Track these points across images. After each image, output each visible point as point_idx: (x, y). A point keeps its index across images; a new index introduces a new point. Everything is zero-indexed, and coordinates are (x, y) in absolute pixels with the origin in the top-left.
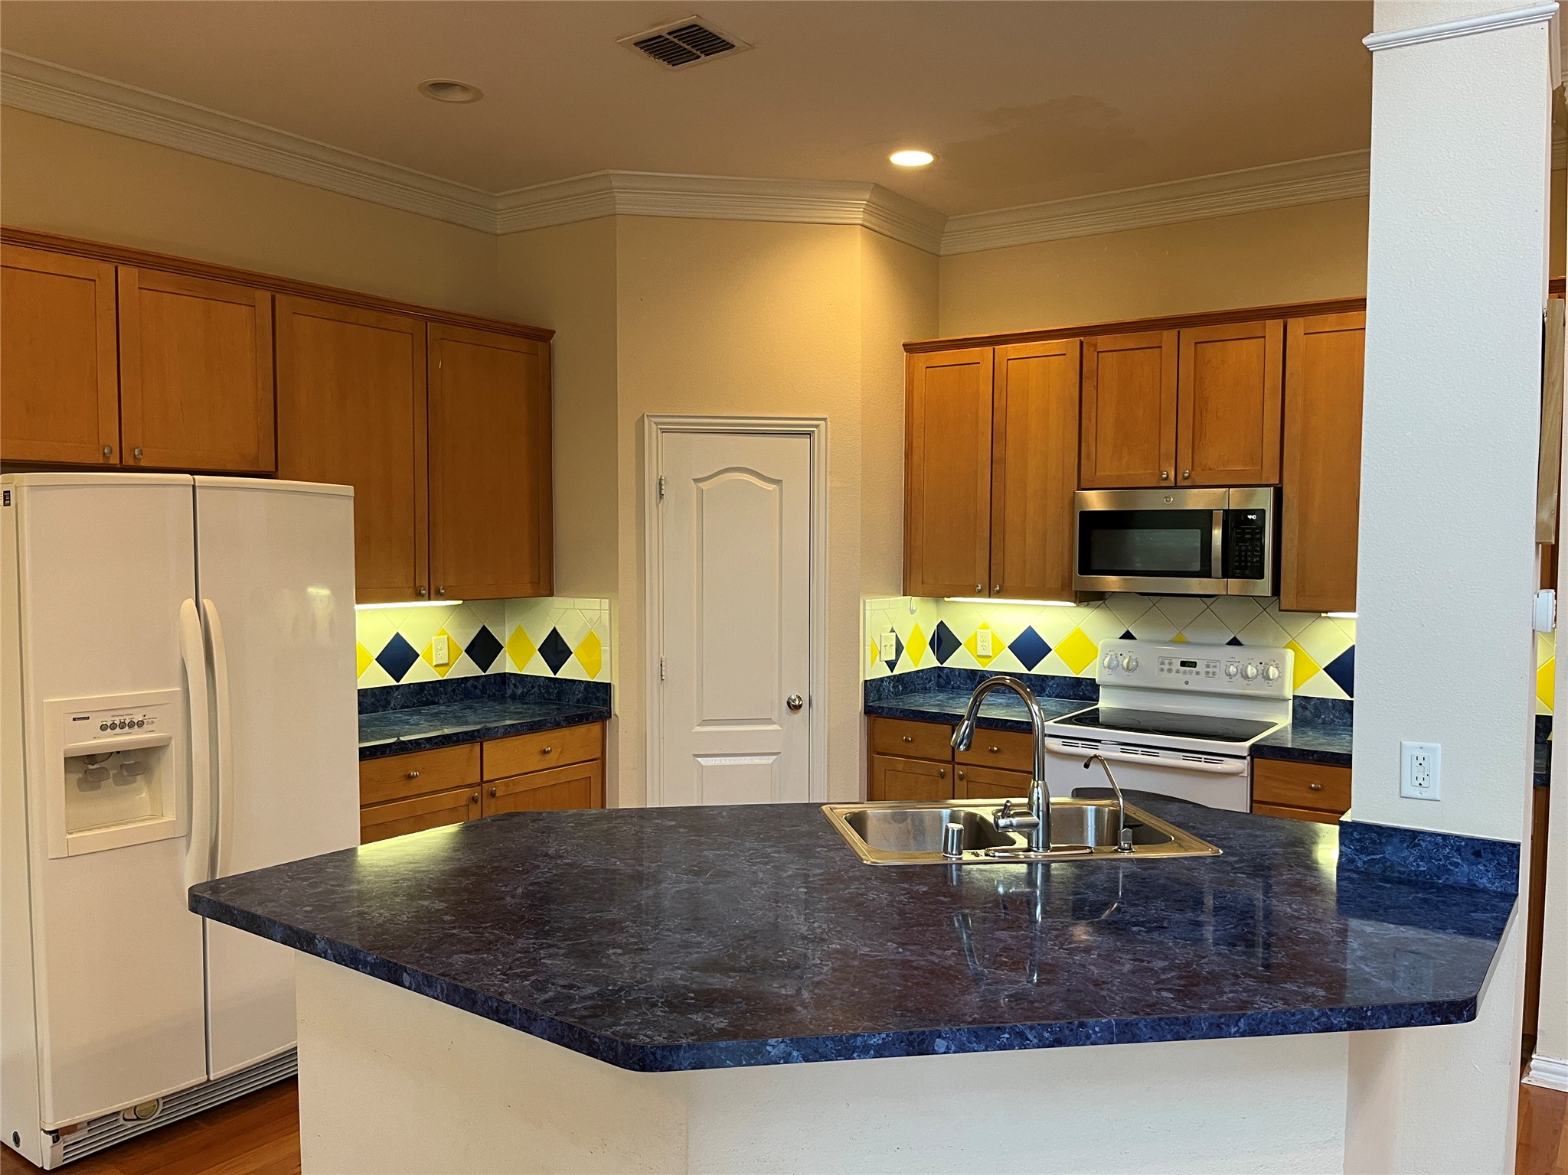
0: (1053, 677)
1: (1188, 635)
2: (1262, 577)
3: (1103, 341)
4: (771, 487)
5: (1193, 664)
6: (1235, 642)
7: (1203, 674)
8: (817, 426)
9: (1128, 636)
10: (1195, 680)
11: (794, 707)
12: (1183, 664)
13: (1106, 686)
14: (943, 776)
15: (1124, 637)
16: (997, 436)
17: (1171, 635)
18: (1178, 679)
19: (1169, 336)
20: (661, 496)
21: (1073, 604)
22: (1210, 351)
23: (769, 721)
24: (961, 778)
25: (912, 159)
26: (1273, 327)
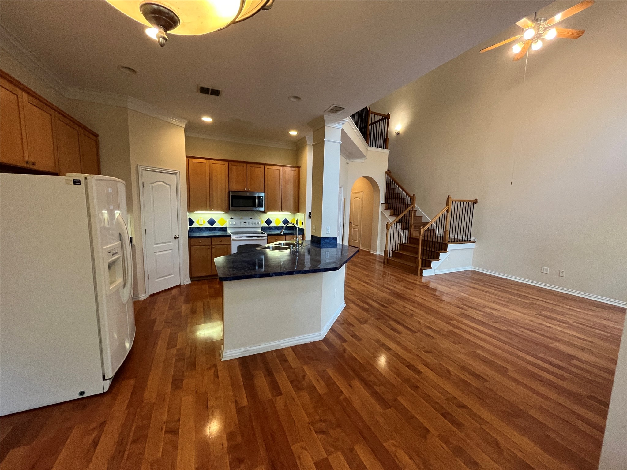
0: (217, 227)
1: (243, 218)
2: (263, 207)
3: (233, 163)
4: (168, 186)
5: (246, 223)
6: (251, 218)
7: (248, 224)
8: (178, 173)
9: (232, 218)
10: (247, 225)
11: (175, 238)
12: (244, 223)
13: (229, 228)
14: (209, 248)
15: (231, 219)
16: (211, 179)
17: (240, 218)
18: (244, 225)
19: (245, 165)
20: (143, 187)
21: (223, 213)
22: (253, 169)
23: (170, 242)
24: (213, 248)
25: (207, 119)
26: (262, 166)
